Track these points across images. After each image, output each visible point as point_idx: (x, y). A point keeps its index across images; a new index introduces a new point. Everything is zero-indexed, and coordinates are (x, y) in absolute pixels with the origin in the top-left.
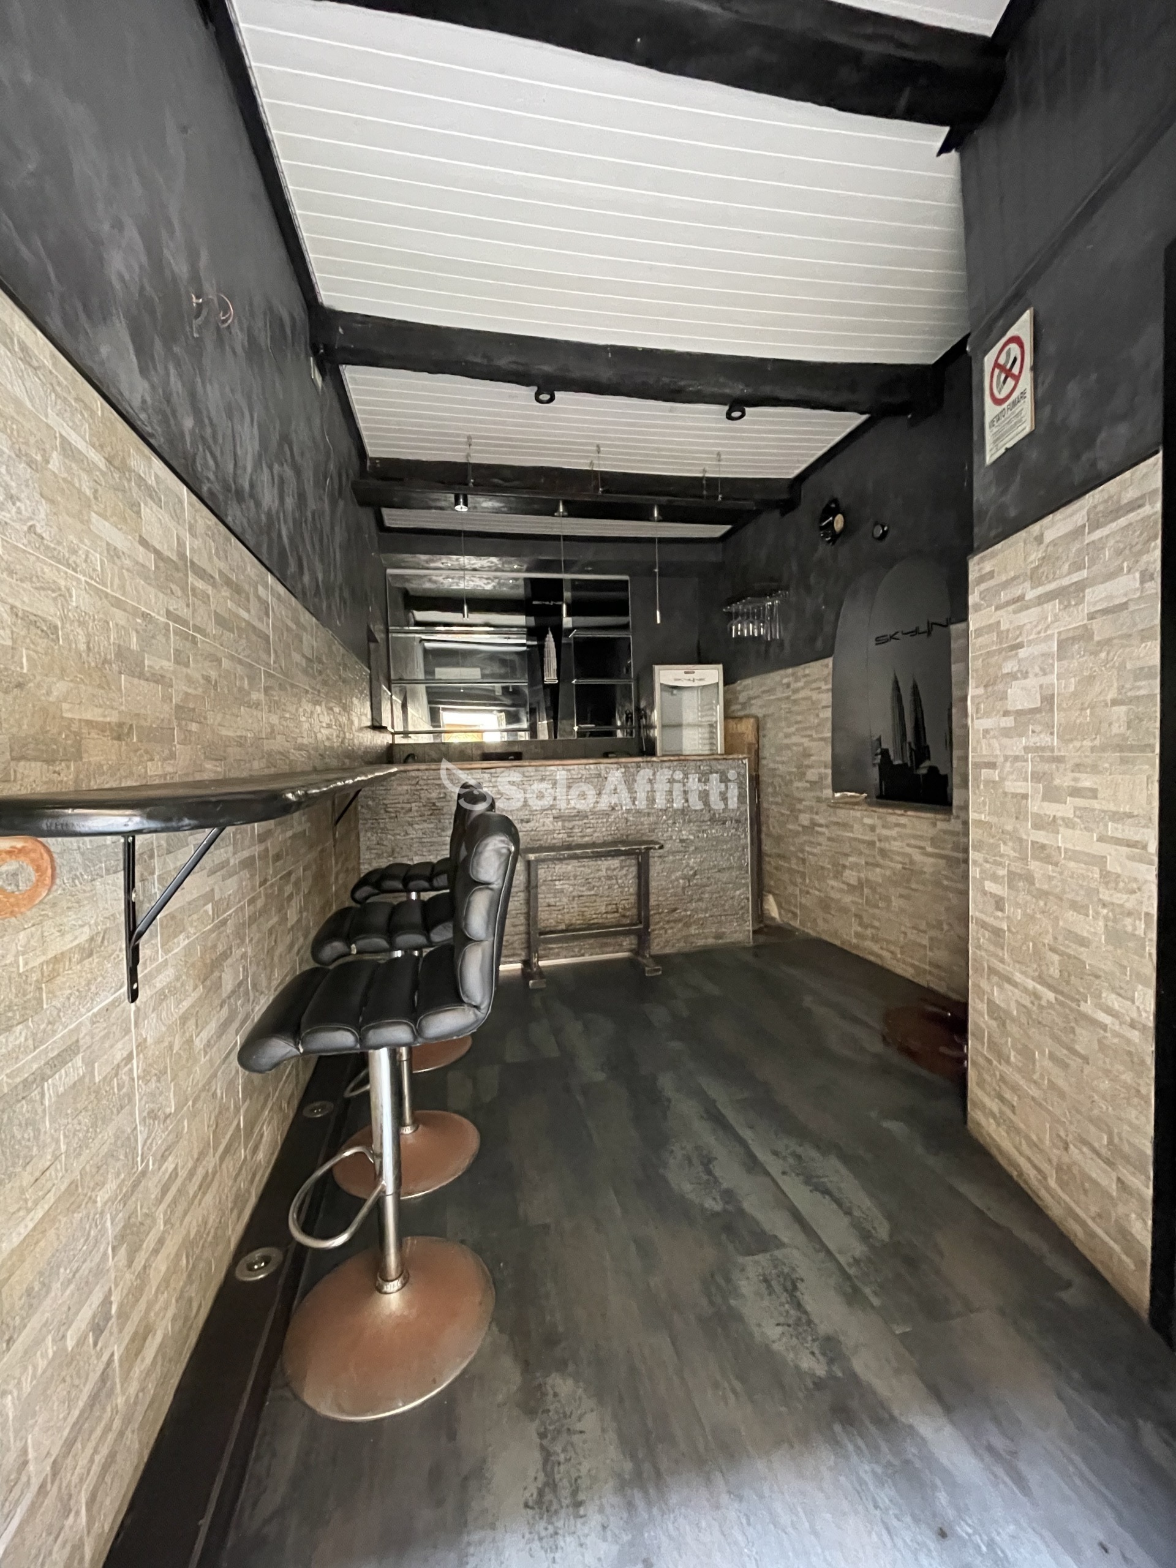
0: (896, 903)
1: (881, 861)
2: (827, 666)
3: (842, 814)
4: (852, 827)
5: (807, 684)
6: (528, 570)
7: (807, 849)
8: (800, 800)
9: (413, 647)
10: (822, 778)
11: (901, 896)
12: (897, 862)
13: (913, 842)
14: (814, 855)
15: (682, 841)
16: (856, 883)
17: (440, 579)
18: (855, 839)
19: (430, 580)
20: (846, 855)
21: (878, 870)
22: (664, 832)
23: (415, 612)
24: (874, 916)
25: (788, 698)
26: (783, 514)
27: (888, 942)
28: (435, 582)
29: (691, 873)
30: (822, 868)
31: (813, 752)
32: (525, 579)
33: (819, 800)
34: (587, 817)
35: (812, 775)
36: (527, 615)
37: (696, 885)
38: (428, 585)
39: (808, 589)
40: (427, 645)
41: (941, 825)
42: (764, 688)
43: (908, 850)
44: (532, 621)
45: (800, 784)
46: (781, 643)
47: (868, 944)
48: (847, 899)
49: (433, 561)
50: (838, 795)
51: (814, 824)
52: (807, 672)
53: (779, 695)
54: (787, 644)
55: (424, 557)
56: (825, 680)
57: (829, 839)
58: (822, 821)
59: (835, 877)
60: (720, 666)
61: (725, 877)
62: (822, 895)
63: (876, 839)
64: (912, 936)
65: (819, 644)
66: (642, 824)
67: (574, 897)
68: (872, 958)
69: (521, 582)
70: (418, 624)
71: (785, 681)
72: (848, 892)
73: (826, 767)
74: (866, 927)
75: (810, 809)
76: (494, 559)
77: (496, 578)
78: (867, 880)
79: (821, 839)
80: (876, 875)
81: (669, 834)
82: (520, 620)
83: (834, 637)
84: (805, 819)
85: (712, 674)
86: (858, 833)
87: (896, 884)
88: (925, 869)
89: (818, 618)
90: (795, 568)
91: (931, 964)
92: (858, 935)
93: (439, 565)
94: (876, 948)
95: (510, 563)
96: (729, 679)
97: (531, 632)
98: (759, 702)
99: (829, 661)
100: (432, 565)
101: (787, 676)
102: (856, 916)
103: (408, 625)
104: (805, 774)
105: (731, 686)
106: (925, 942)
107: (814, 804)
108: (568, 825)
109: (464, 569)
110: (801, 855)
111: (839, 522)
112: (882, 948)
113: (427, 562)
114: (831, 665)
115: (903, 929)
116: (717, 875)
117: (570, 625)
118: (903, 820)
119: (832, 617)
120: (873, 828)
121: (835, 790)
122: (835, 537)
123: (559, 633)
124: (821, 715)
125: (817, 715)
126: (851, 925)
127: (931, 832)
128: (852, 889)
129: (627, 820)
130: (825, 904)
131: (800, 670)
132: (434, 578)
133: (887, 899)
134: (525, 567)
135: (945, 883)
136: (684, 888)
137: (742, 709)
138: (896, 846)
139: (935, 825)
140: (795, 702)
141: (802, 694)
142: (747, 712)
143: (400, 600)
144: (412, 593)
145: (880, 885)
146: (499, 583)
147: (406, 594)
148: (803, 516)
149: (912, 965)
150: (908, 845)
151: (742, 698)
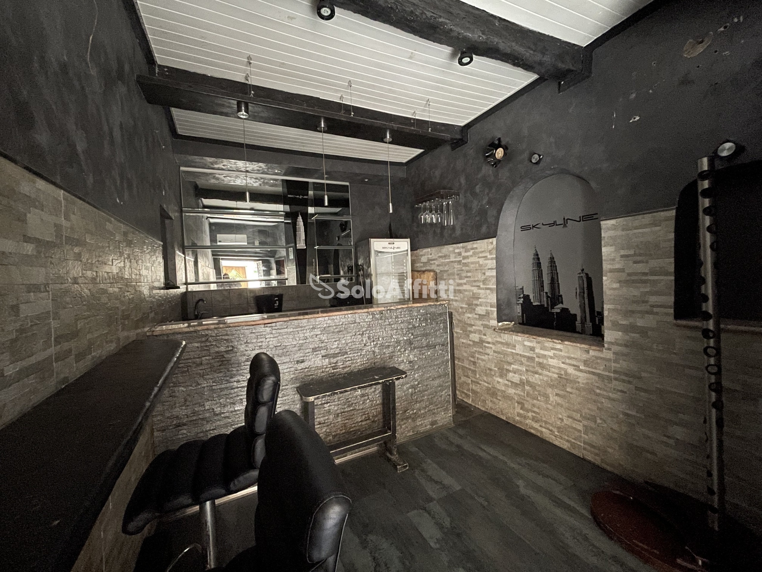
0: (553, 398)
1: (540, 371)
2: (492, 243)
3: (506, 337)
4: (515, 346)
5: (474, 254)
6: (285, 175)
7: (477, 356)
8: (472, 325)
9: (201, 222)
10: (488, 313)
11: (557, 395)
12: (553, 373)
13: (568, 361)
14: (483, 360)
15: (410, 362)
16: (518, 382)
17: (221, 177)
18: (517, 354)
19: (214, 178)
20: (510, 364)
21: (537, 376)
22: (398, 357)
23: (203, 199)
24: (534, 405)
25: (459, 262)
26: (453, 149)
27: (546, 422)
28: (218, 179)
29: (416, 383)
30: (490, 370)
31: (480, 296)
32: (283, 180)
33: (485, 326)
34: (347, 353)
35: (481, 310)
36: (285, 204)
37: (419, 391)
38: (213, 181)
39: (474, 194)
40: (212, 221)
41: (592, 353)
42: (440, 255)
43: (563, 366)
44: (287, 208)
45: (470, 315)
46: (453, 228)
47: (528, 421)
48: (511, 391)
49: (216, 163)
50: (500, 324)
51: (482, 341)
52: (475, 246)
53: (452, 259)
54: (458, 228)
55: (209, 160)
56: (490, 252)
57: (495, 352)
58: (490, 340)
59: (501, 376)
60: (409, 240)
61: (437, 382)
62: (490, 386)
63: (535, 356)
64: (567, 422)
65: (484, 229)
66: (384, 353)
67: (338, 414)
68: (532, 431)
69: (280, 183)
70: (205, 207)
71: (457, 251)
72: (511, 387)
73: (491, 307)
74: (528, 411)
75: (480, 332)
76: (261, 164)
77: (262, 178)
78: (528, 382)
79: (488, 351)
80: (535, 379)
81: (401, 359)
82: (280, 207)
83: (496, 225)
84: (475, 337)
85: (404, 244)
86: (519, 350)
87: (552, 386)
88: (579, 380)
89: (483, 213)
90: (463, 181)
91: (585, 443)
92: (519, 415)
93: (221, 166)
94: (536, 425)
95: (272, 168)
96: (413, 248)
97: (287, 215)
98: (436, 262)
99: (494, 240)
100: (216, 166)
101: (458, 248)
102: (518, 403)
103: (198, 208)
104: (475, 310)
105: (415, 252)
106: (580, 428)
107: (482, 329)
108: (334, 360)
109: (239, 171)
110: (472, 359)
111: (500, 153)
112: (541, 426)
113: (212, 163)
114: (495, 243)
115: (560, 416)
116: (432, 382)
117: (313, 212)
118: (559, 346)
119: (495, 213)
120: (532, 349)
121: (499, 322)
122: (497, 162)
123: (306, 216)
124: (487, 274)
125: (484, 274)
126: (514, 408)
127: (585, 356)
128: (515, 385)
129: (374, 352)
130: (493, 393)
131: (469, 245)
132: (217, 176)
133: (546, 396)
134: (283, 171)
135: (598, 391)
136: (412, 394)
137: (424, 267)
138: (553, 362)
139: (588, 352)
140: (465, 265)
141: (471, 260)
142: (428, 268)
143: (192, 191)
144: (200, 187)
145: (539, 385)
146: (263, 182)
147: (196, 187)
148: (470, 149)
149: (568, 441)
150: (563, 363)
151: (424, 259)
